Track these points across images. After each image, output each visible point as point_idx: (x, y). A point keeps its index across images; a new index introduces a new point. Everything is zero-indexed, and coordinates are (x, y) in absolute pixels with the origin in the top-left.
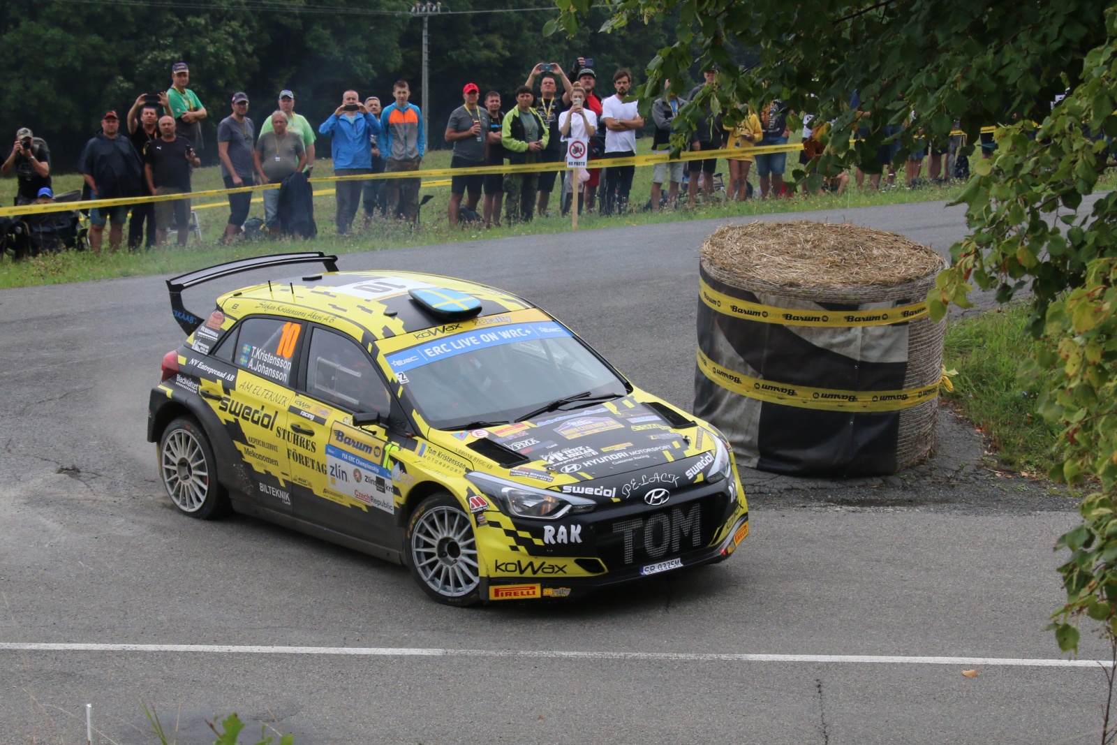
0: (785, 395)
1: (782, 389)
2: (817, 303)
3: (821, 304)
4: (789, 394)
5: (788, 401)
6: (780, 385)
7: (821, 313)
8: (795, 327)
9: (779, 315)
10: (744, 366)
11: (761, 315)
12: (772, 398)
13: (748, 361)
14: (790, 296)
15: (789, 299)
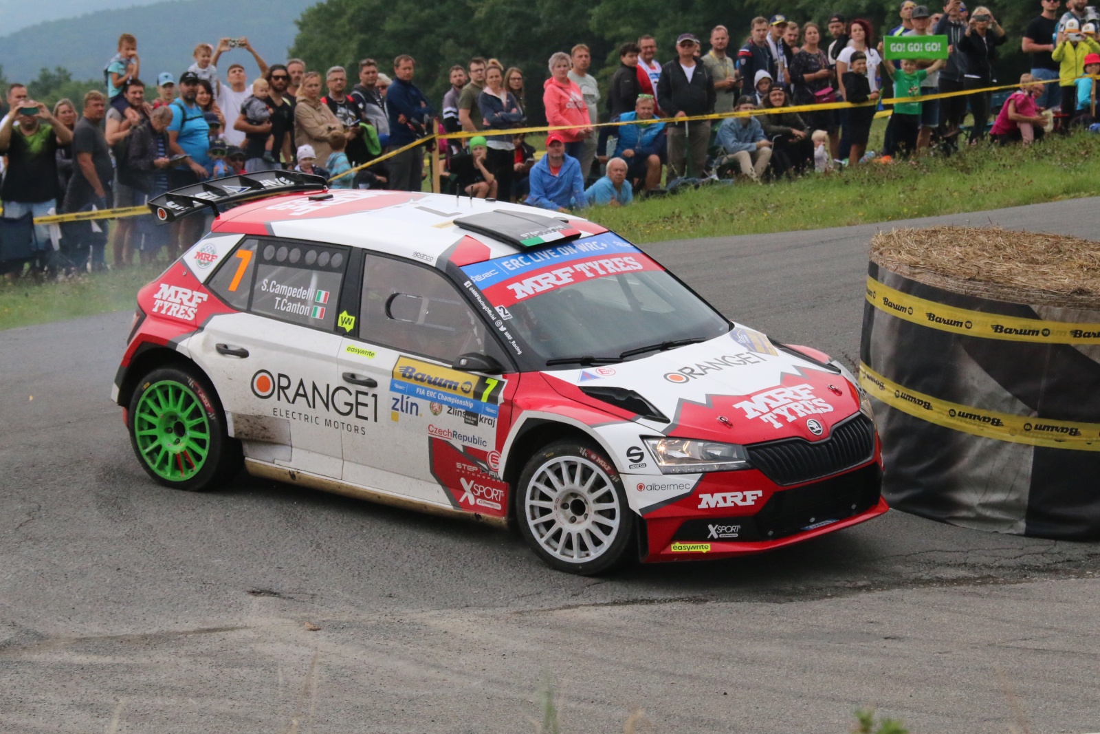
0: (1067, 436)
1: (1063, 429)
4: (1070, 434)
5: (1071, 443)
6: (1059, 424)
8: (1085, 346)
9: (1065, 333)
10: (1011, 402)
11: (1040, 335)
12: (1048, 441)
13: (1017, 396)
14: (1080, 306)
15: (1079, 311)
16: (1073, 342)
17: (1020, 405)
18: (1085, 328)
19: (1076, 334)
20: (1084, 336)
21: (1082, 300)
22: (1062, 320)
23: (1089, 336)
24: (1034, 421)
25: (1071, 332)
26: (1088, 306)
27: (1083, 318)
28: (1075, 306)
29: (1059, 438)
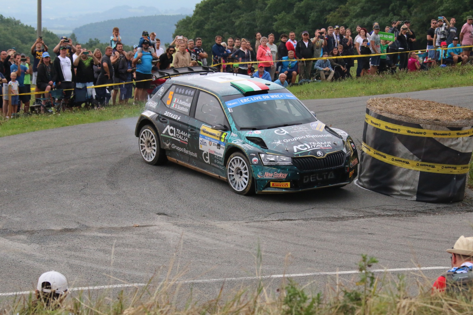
0: (431, 168)
1: (430, 165)
2: (447, 128)
3: (448, 128)
5: (432, 170)
6: (428, 164)
7: (448, 132)
8: (438, 138)
9: (431, 134)
10: (413, 156)
11: (423, 134)
12: (425, 169)
13: (415, 154)
14: (436, 125)
15: (436, 126)
16: (434, 136)
17: (415, 157)
18: (438, 132)
19: (435, 134)
20: (437, 135)
21: (437, 123)
22: (430, 129)
23: (439, 135)
24: (420, 163)
25: (433, 133)
26: (439, 125)
27: (437, 129)
28: (435, 125)
29: (428, 169)
